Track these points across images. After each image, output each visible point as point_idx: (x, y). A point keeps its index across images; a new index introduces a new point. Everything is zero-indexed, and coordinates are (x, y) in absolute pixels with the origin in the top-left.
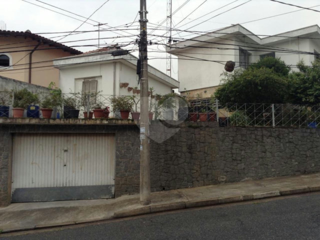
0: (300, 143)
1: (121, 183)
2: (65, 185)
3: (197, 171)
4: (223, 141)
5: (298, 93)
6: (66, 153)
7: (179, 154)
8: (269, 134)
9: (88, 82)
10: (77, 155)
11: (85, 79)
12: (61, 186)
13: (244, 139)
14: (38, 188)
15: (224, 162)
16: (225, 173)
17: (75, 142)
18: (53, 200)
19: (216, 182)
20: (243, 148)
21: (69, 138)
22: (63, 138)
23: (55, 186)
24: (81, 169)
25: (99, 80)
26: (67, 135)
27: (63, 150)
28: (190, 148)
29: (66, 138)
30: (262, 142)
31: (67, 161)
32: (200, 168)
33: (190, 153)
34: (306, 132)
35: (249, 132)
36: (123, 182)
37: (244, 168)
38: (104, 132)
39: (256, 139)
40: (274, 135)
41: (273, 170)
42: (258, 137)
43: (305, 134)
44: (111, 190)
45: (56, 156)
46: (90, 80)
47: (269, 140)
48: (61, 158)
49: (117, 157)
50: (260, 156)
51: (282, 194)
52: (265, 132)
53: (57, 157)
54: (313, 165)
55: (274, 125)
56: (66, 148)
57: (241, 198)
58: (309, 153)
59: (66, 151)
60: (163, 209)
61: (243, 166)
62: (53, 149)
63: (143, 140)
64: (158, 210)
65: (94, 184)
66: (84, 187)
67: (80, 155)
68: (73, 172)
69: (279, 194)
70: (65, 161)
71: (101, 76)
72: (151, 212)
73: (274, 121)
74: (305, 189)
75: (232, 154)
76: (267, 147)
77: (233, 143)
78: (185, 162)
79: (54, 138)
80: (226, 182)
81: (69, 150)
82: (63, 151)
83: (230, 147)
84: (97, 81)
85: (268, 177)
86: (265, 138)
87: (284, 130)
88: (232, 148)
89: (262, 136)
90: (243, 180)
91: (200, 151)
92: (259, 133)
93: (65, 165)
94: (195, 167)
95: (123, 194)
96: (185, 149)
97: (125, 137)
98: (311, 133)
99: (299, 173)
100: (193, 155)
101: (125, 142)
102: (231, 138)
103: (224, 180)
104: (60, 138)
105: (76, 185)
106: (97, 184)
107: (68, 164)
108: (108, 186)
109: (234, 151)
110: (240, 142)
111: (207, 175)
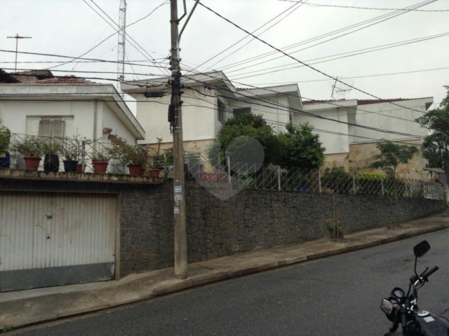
0: (302, 208)
1: (127, 259)
2: (48, 266)
3: (211, 240)
4: (236, 205)
5: (290, 155)
6: (49, 221)
7: (193, 220)
8: (277, 198)
9: (48, 122)
10: (66, 224)
11: (42, 117)
12: (43, 266)
13: (255, 203)
14: (9, 272)
15: (237, 229)
16: (238, 242)
17: (62, 206)
18: (31, 287)
19: (229, 253)
20: (255, 213)
21: (54, 199)
22: (45, 199)
23: (34, 267)
24: (71, 242)
25: (68, 122)
26: (52, 195)
27: (46, 215)
28: (204, 213)
29: (50, 200)
30: (271, 207)
31: (51, 231)
32: (214, 237)
33: (204, 219)
34: (307, 197)
35: (260, 196)
36: (130, 257)
37: (255, 236)
38: (105, 192)
39: (265, 203)
40: (282, 199)
41: (280, 237)
42: (267, 201)
43: (307, 199)
44: (110, 270)
45: (36, 224)
46: (51, 120)
47: (276, 205)
48: (42, 227)
49: (122, 225)
50: (270, 222)
51: (309, 259)
52: (273, 196)
53: (37, 226)
54: (313, 232)
55: (280, 188)
56: (49, 214)
57: (276, 264)
58: (309, 219)
59: (50, 217)
60: (205, 282)
61: (253, 233)
62: (32, 215)
63: (179, 201)
64: (202, 283)
65: (89, 263)
66: (75, 266)
67: (70, 224)
68: (60, 246)
69: (306, 259)
70: (49, 232)
71: (73, 117)
72: (195, 286)
73: (279, 184)
74: (326, 253)
75: (245, 220)
76: (275, 213)
77: (246, 207)
78: (198, 230)
79: (32, 199)
80: (239, 252)
81: (54, 216)
82: (45, 218)
83: (243, 212)
84: (64, 122)
85: (276, 245)
86: (273, 202)
87: (289, 194)
88: (244, 214)
89: (271, 200)
90: (255, 249)
91: (214, 217)
92: (268, 197)
93: (48, 238)
94: (209, 236)
95: (129, 273)
96: (198, 214)
97: (133, 200)
98: (311, 198)
99: (301, 240)
100: (208, 221)
101: (133, 205)
102: (244, 202)
103: (237, 250)
104: (41, 199)
105: (65, 265)
106: (92, 263)
107: (52, 236)
108: (107, 264)
109: (246, 217)
110: (251, 207)
111: (221, 245)
